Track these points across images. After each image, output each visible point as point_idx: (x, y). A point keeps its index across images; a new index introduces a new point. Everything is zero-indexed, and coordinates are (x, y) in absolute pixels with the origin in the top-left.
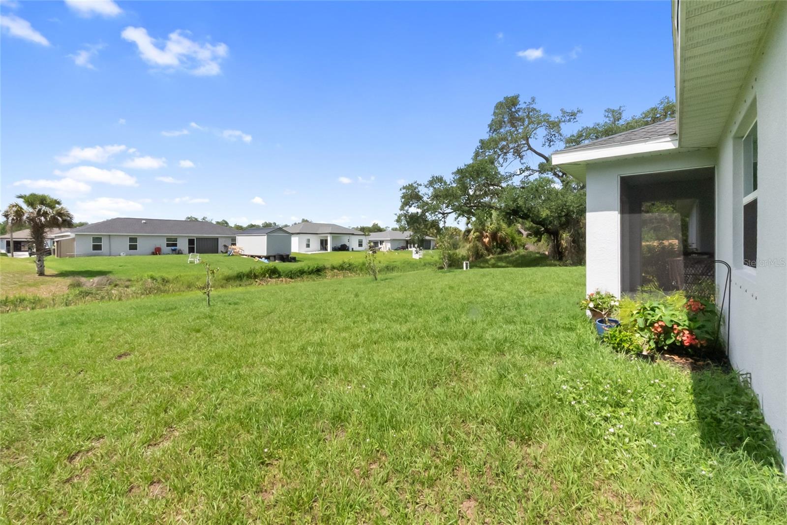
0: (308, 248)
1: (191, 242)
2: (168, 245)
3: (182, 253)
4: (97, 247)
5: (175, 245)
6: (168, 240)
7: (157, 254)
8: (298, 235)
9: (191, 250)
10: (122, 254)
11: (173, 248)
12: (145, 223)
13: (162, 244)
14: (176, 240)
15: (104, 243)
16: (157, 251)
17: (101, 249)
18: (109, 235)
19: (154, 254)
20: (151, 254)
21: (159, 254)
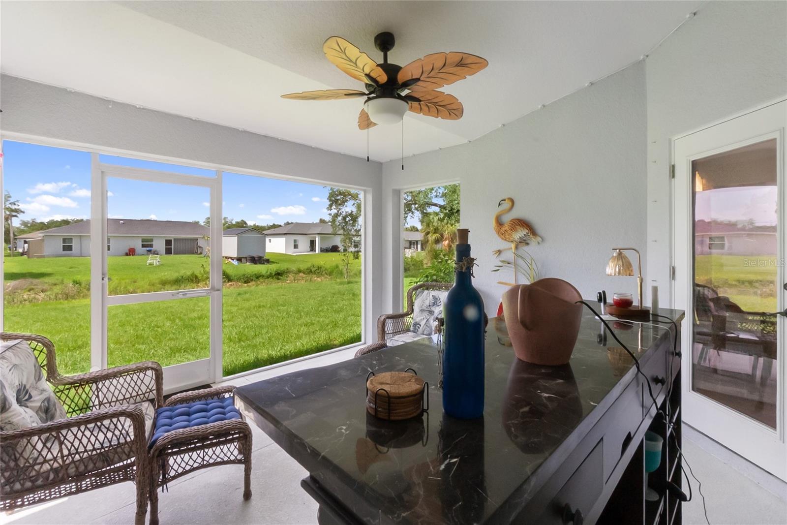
0: (296, 249)
1: (168, 242)
2: (143, 246)
3: (158, 254)
4: (70, 248)
5: (151, 246)
6: (144, 240)
7: (130, 255)
8: (285, 236)
9: (168, 251)
11: (148, 249)
12: (123, 223)
13: (137, 245)
14: (152, 240)
15: (75, 244)
16: (131, 252)
17: (71, 250)
18: (80, 236)
19: (127, 254)
20: (124, 254)
21: (133, 255)
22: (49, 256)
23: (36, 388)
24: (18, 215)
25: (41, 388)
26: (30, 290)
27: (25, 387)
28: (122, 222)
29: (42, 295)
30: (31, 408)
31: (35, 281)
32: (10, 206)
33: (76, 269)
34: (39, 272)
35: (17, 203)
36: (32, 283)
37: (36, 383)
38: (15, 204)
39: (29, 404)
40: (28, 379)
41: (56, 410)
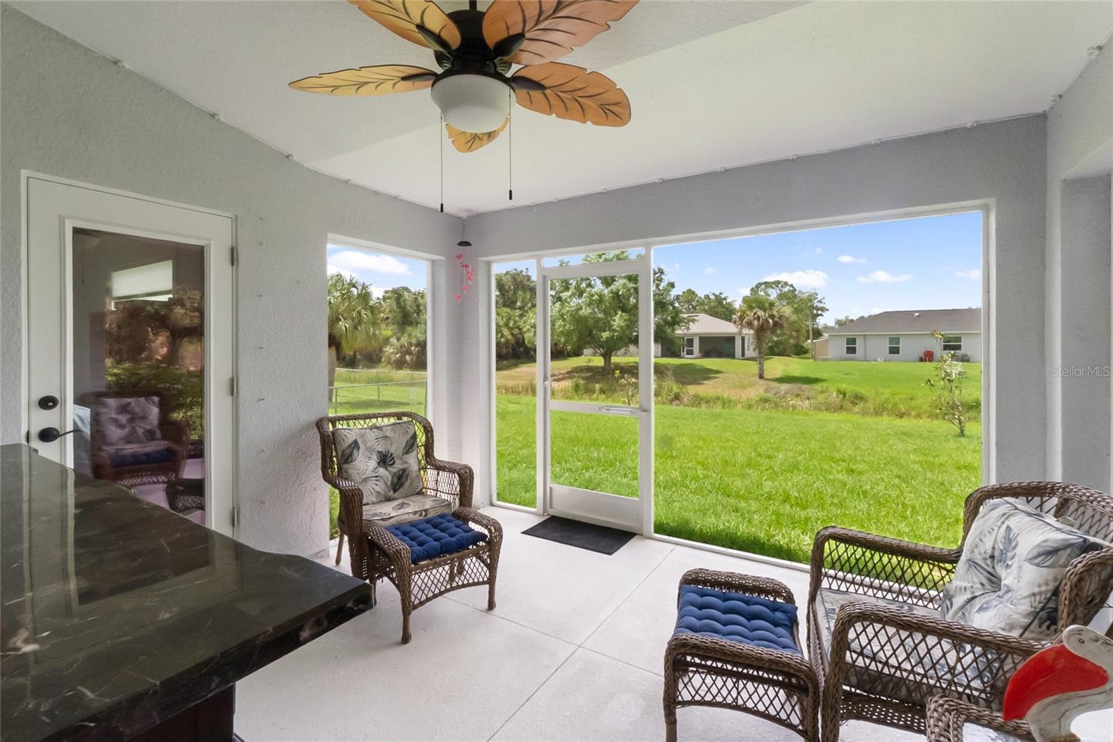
2: (946, 348)
3: (968, 361)
4: (851, 350)
5: (959, 348)
6: (947, 339)
7: (926, 361)
10: (879, 359)
11: (953, 352)
12: (919, 316)
13: (936, 346)
14: (959, 339)
15: (859, 345)
16: (928, 357)
17: (855, 352)
18: (865, 335)
19: (921, 360)
20: (918, 359)
21: (930, 361)
22: (832, 359)
23: (402, 459)
24: (823, 314)
25: (405, 460)
26: (798, 396)
27: (392, 454)
28: (918, 314)
29: (807, 402)
30: (389, 472)
31: (806, 386)
32: (817, 304)
33: (852, 376)
34: (816, 377)
35: (823, 301)
36: (800, 388)
37: (403, 455)
38: (821, 302)
39: (389, 468)
40: (396, 450)
41: (407, 480)
